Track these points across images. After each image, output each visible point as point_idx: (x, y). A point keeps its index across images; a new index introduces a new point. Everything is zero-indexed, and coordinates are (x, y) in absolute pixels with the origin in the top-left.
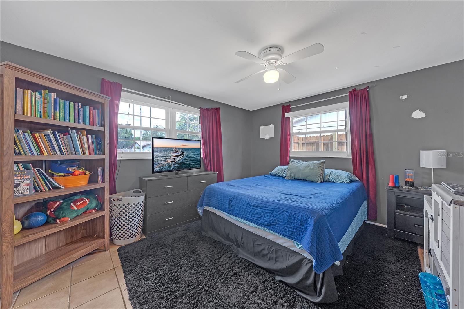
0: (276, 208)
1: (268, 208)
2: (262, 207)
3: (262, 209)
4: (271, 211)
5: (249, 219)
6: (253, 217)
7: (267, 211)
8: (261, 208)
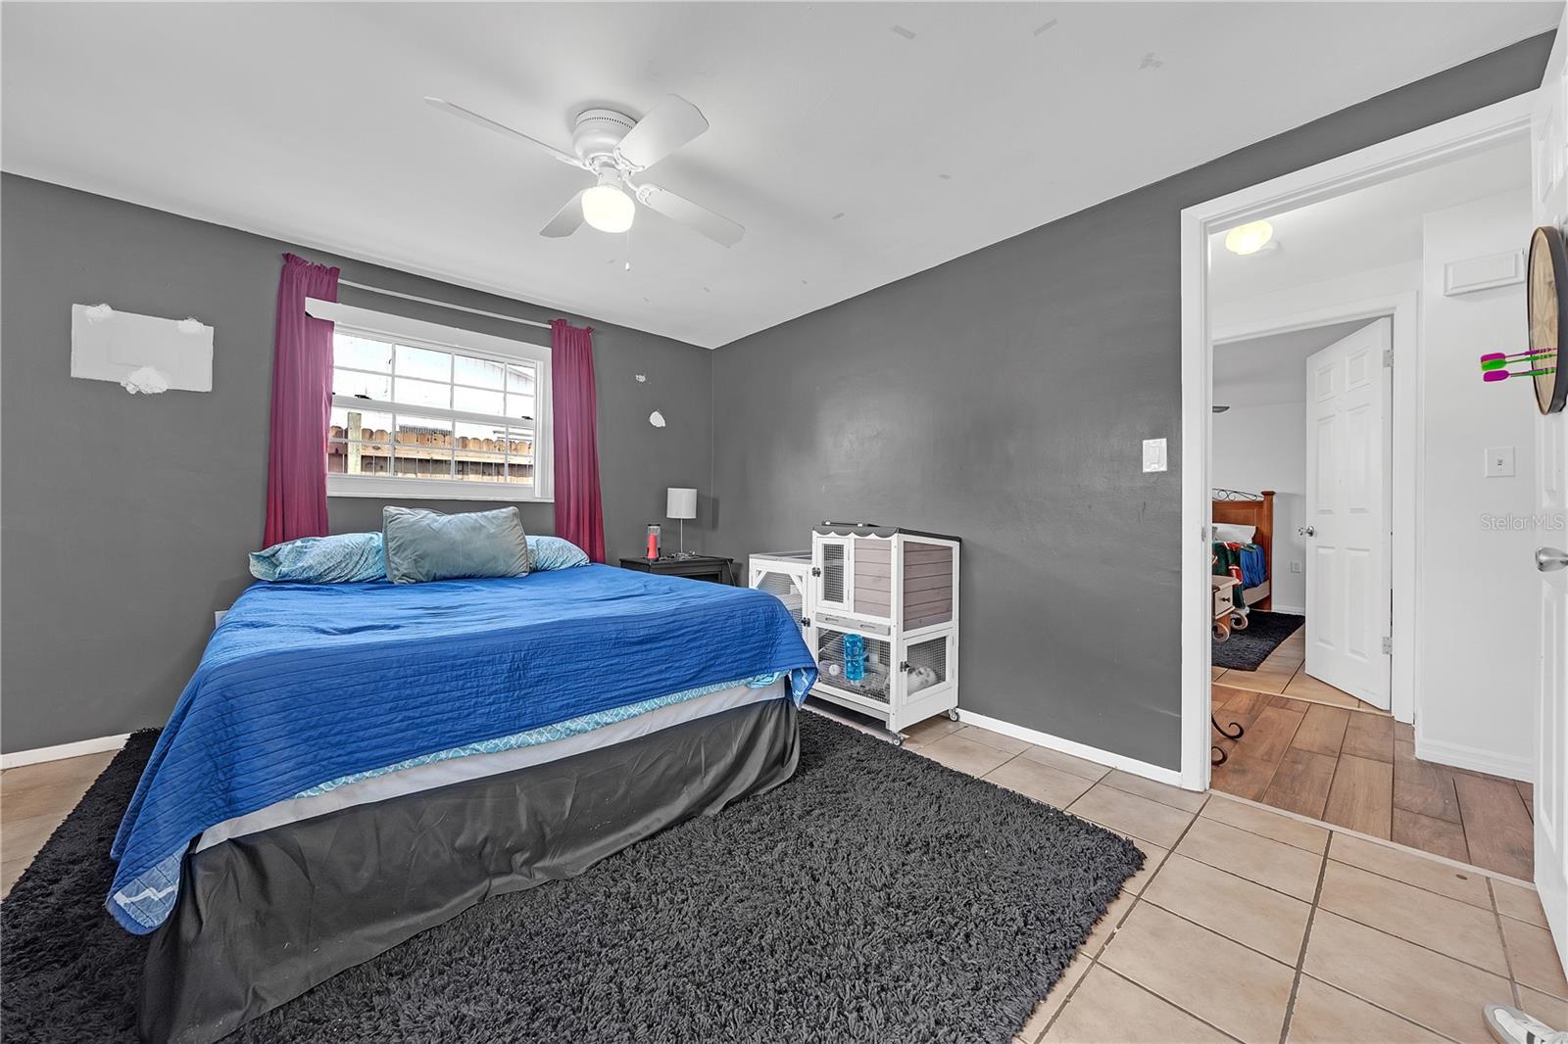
0: (708, 618)
1: (688, 629)
2: (673, 631)
3: (670, 638)
4: (699, 631)
5: (625, 695)
6: (645, 681)
7: (687, 638)
8: (668, 636)
